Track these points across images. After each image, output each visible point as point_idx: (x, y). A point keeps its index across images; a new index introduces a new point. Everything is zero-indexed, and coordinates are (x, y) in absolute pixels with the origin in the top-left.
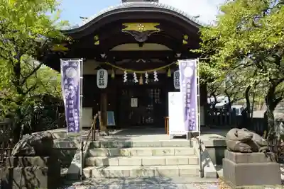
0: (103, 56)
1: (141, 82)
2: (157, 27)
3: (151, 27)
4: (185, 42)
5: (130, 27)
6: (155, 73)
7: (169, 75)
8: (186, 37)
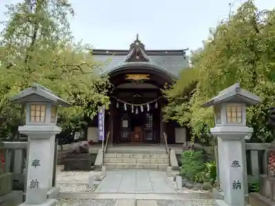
1: (137, 112)
2: (148, 77)
3: (144, 77)
4: (165, 87)
5: (130, 77)
6: (148, 106)
7: (156, 106)
8: (166, 83)
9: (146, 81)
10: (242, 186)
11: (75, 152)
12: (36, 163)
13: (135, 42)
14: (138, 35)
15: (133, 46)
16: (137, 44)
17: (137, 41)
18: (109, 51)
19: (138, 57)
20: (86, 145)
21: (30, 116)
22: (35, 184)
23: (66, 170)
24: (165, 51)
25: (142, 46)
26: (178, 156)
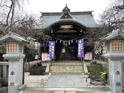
0: (53, 35)
2: (72, 26)
3: (70, 27)
4: (81, 31)
5: (63, 27)
6: (72, 41)
7: (77, 42)
8: (81, 30)
9: (71, 29)
10: (121, 84)
11: (35, 66)
12: (12, 73)
13: (65, 8)
14: (66, 4)
15: (64, 10)
16: (66, 9)
17: (66, 7)
18: (52, 13)
19: (66, 16)
20: (40, 62)
21: (9, 49)
22: (12, 84)
23: (31, 75)
24: (81, 12)
25: (69, 10)
26: (88, 67)
